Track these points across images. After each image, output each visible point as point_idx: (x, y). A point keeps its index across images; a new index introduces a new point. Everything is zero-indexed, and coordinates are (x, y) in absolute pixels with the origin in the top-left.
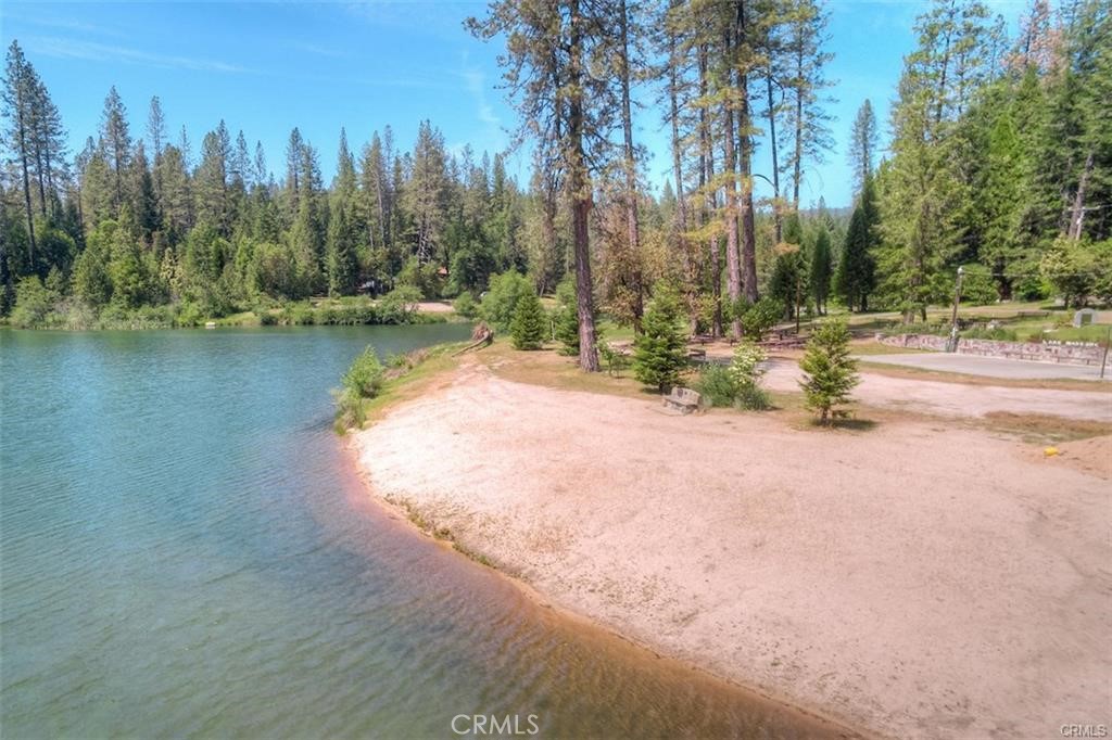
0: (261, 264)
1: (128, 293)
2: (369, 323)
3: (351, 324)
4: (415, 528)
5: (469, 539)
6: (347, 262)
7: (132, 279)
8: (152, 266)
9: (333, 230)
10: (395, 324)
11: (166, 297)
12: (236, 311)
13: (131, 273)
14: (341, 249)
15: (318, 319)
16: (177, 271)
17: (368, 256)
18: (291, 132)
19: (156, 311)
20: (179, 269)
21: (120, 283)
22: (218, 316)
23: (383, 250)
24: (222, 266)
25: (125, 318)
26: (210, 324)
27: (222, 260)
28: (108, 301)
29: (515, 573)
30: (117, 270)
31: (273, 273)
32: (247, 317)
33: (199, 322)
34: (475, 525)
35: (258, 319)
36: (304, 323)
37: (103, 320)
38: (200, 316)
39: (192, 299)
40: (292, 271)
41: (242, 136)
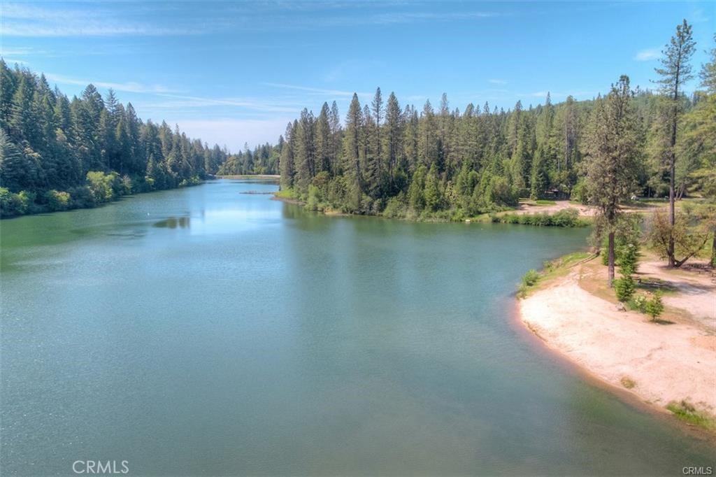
0: (494, 188)
1: (432, 204)
2: (548, 225)
3: (538, 225)
4: (528, 329)
5: (538, 333)
6: (542, 180)
7: (434, 198)
8: (442, 189)
9: (536, 162)
10: (562, 226)
11: (448, 205)
12: (480, 213)
13: (434, 195)
14: (540, 173)
15: (521, 221)
16: (452, 192)
17: (555, 175)
18: (516, 103)
19: (444, 213)
20: (454, 191)
21: (429, 200)
22: (471, 216)
23: (565, 173)
24: (474, 186)
25: (430, 217)
26: (468, 220)
27: (475, 182)
28: (424, 208)
29: (545, 340)
30: (427, 193)
31: (500, 193)
32: (486, 218)
33: (463, 219)
34: (540, 330)
35: (490, 219)
36: (514, 223)
37: (422, 217)
38: (463, 216)
39: (460, 206)
40: (510, 190)
41: (487, 104)
